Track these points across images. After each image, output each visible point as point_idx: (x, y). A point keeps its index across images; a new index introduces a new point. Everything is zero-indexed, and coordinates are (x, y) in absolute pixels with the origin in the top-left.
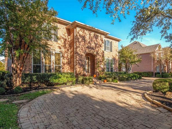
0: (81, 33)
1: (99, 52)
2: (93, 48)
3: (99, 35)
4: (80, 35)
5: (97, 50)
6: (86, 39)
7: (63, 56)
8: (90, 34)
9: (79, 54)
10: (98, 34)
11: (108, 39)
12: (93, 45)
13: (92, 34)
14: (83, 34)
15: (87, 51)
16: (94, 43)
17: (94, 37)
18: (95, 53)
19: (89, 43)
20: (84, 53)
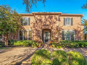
0: (39, 18)
1: (53, 27)
2: (48, 25)
3: (54, 16)
4: (38, 19)
5: (52, 26)
6: (42, 21)
7: (33, 32)
8: (45, 17)
9: (37, 30)
10: (52, 16)
11: (68, 17)
12: (48, 23)
13: (47, 16)
14: (40, 18)
15: (43, 27)
16: (49, 22)
17: (49, 18)
18: (50, 28)
19: (45, 22)
20: (41, 29)
